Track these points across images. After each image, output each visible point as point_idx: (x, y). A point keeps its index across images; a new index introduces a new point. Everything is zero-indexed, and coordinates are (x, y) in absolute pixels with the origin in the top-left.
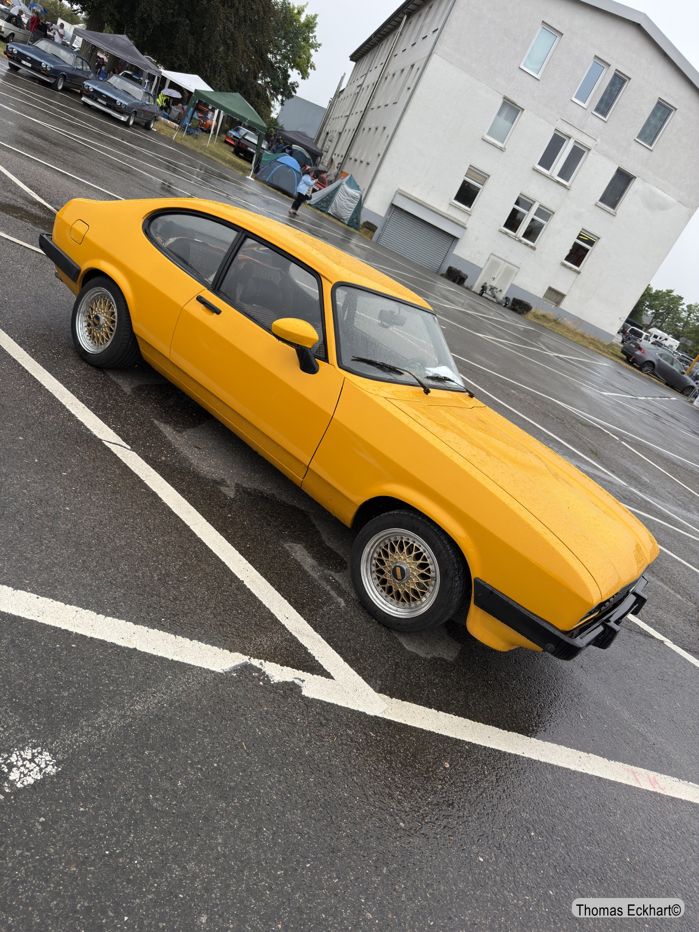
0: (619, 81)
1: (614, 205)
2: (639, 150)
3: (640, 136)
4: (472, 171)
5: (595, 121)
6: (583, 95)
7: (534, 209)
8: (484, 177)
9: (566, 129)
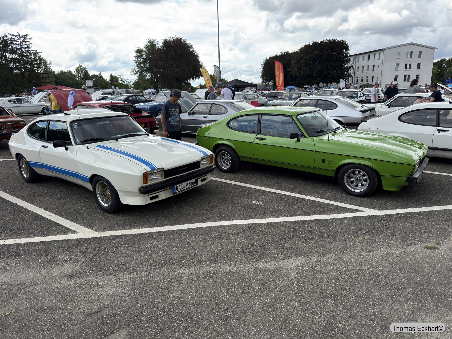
0: (412, 52)
1: (419, 69)
2: (420, 59)
3: (419, 57)
4: (395, 76)
5: (411, 59)
6: (407, 56)
7: (407, 76)
8: (397, 76)
9: (406, 63)
